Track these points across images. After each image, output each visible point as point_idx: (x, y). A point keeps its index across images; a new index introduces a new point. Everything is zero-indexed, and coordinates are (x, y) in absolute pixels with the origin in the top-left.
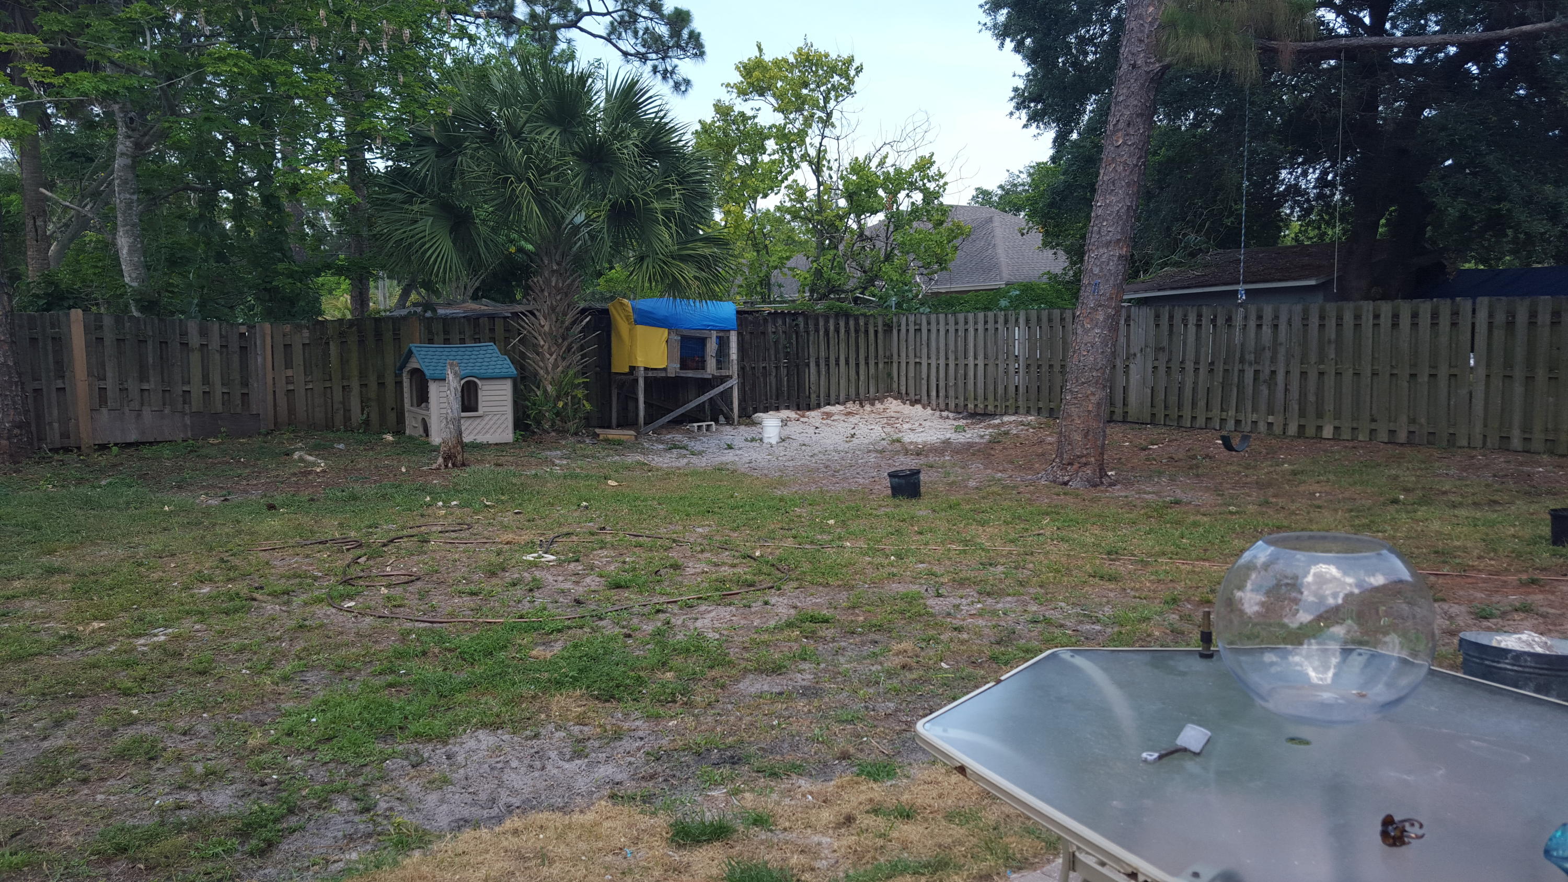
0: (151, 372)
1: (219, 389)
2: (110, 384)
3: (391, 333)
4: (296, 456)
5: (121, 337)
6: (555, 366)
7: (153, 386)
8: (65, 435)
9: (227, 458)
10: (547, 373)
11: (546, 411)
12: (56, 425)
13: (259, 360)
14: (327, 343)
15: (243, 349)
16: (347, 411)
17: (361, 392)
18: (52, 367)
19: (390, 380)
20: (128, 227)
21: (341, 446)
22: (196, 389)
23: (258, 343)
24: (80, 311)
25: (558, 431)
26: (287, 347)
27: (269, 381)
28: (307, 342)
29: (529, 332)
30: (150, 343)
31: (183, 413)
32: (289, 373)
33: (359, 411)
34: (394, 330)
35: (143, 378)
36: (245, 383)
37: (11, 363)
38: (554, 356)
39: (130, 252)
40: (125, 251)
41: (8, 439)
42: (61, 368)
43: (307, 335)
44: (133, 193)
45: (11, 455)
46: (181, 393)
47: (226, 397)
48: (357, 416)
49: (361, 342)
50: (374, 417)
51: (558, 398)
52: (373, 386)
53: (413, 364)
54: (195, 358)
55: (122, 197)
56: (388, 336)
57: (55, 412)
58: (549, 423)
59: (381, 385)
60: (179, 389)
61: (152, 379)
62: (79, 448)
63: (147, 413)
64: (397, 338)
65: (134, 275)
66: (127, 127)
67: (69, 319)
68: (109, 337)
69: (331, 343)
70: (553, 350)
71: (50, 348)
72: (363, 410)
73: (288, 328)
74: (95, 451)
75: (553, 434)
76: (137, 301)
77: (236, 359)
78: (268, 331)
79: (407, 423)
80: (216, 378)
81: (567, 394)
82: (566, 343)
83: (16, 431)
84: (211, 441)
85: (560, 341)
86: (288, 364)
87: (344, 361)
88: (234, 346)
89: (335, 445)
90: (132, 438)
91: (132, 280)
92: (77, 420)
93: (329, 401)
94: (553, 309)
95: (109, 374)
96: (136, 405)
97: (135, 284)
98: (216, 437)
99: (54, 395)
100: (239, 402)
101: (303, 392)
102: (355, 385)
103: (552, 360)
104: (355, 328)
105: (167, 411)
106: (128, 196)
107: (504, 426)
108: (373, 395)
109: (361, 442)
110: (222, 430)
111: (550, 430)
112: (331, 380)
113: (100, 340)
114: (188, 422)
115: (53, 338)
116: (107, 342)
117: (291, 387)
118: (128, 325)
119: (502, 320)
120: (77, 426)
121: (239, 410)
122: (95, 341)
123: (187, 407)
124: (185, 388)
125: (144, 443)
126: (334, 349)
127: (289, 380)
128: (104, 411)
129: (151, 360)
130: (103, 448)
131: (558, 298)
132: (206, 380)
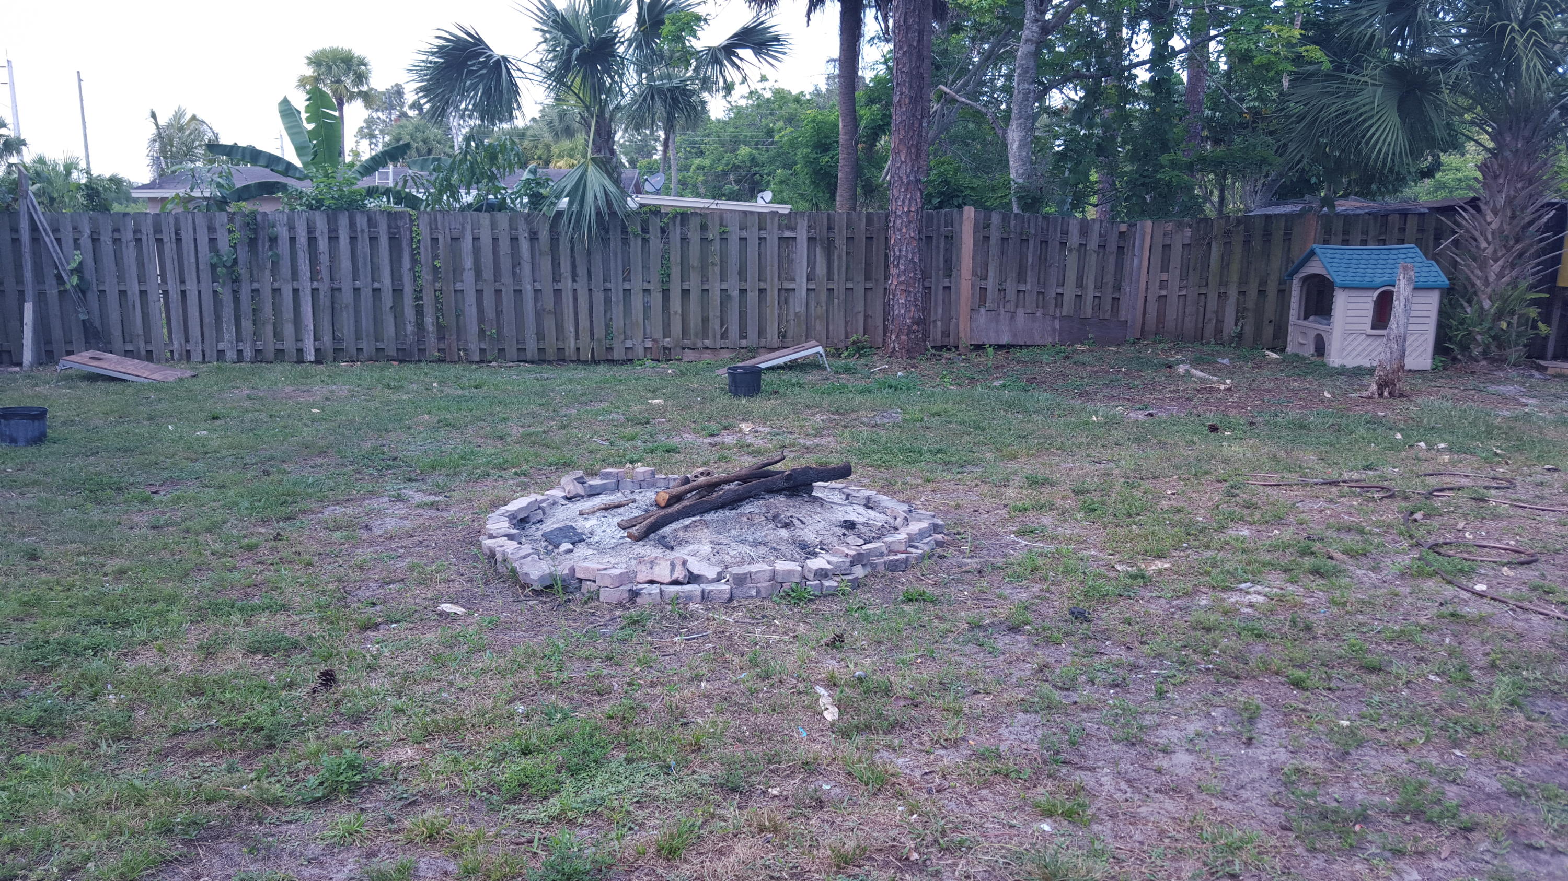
0: (1029, 273)
1: (1091, 293)
2: (991, 284)
3: (1282, 233)
4: (1181, 369)
5: (1005, 236)
6: (1500, 275)
7: (1029, 288)
8: (946, 334)
9: (1105, 367)
10: (1487, 283)
11: (1479, 333)
12: (939, 323)
13: (1136, 261)
14: (1209, 244)
15: (1121, 249)
16: (1220, 321)
17: (1238, 299)
18: (942, 266)
19: (1272, 289)
20: (1022, 120)
21: (1226, 361)
22: (1070, 291)
23: (1137, 244)
24: (972, 209)
25: (1492, 361)
26: (1166, 247)
27: (1143, 286)
28: (1188, 242)
29: (1467, 231)
30: (1031, 242)
31: (1054, 317)
32: (1164, 276)
33: (1233, 322)
34: (1286, 228)
35: (1021, 279)
36: (1118, 288)
37: (917, 260)
38: (1500, 263)
39: (1020, 146)
40: (1015, 146)
41: (908, 335)
42: (949, 268)
43: (1189, 234)
44: (1032, 83)
45: (908, 351)
46: (1054, 295)
47: (1097, 300)
48: (1230, 327)
49: (1247, 242)
50: (1249, 330)
51: (1499, 316)
52: (1253, 294)
53: (1314, 268)
54: (1072, 260)
55: (1021, 87)
56: (1278, 236)
57: (940, 311)
58: (1480, 349)
59: (1262, 293)
60: (1052, 292)
61: (1029, 280)
62: (957, 347)
63: (1020, 315)
64: (1288, 237)
65: (1020, 171)
66: (1036, 10)
67: (961, 217)
68: (995, 235)
69: (1214, 244)
70: (1500, 254)
71: (942, 246)
72: (1237, 321)
73: (1169, 227)
74: (971, 351)
75: (1484, 363)
76: (1020, 199)
77: (1112, 259)
78: (1149, 230)
79: (1289, 339)
80: (1090, 281)
81: (1512, 313)
82: (1519, 247)
83: (915, 327)
84: (1078, 347)
85: (1511, 243)
86: (1165, 268)
87: (1225, 265)
88: (1112, 247)
89: (1219, 360)
90: (1005, 340)
91: (1018, 177)
92: (958, 319)
93: (1202, 309)
94: (1510, 201)
95: (991, 275)
96: (1011, 306)
97: (1020, 181)
98: (1082, 343)
99: (941, 292)
100: (1109, 307)
101: (1175, 298)
102: (1233, 292)
103: (1496, 267)
104: (1242, 227)
105: (1038, 314)
106: (1026, 86)
107: (1422, 349)
108: (1250, 304)
109: (1246, 359)
110: (1090, 336)
111: (1480, 358)
112: (1207, 284)
113: (986, 238)
114: (1058, 327)
115: (946, 237)
116: (993, 241)
117: (1163, 293)
118: (1013, 223)
119: (1416, 218)
120: (958, 325)
121: (1107, 316)
122: (982, 240)
123: (1058, 311)
124: (1059, 291)
125: (1013, 346)
126: (1215, 250)
127: (1163, 285)
128: (983, 311)
129: (1030, 260)
130: (979, 348)
131: (1519, 185)
132: (1080, 283)
